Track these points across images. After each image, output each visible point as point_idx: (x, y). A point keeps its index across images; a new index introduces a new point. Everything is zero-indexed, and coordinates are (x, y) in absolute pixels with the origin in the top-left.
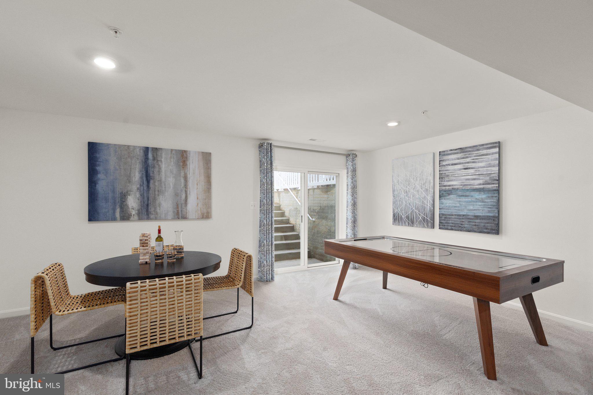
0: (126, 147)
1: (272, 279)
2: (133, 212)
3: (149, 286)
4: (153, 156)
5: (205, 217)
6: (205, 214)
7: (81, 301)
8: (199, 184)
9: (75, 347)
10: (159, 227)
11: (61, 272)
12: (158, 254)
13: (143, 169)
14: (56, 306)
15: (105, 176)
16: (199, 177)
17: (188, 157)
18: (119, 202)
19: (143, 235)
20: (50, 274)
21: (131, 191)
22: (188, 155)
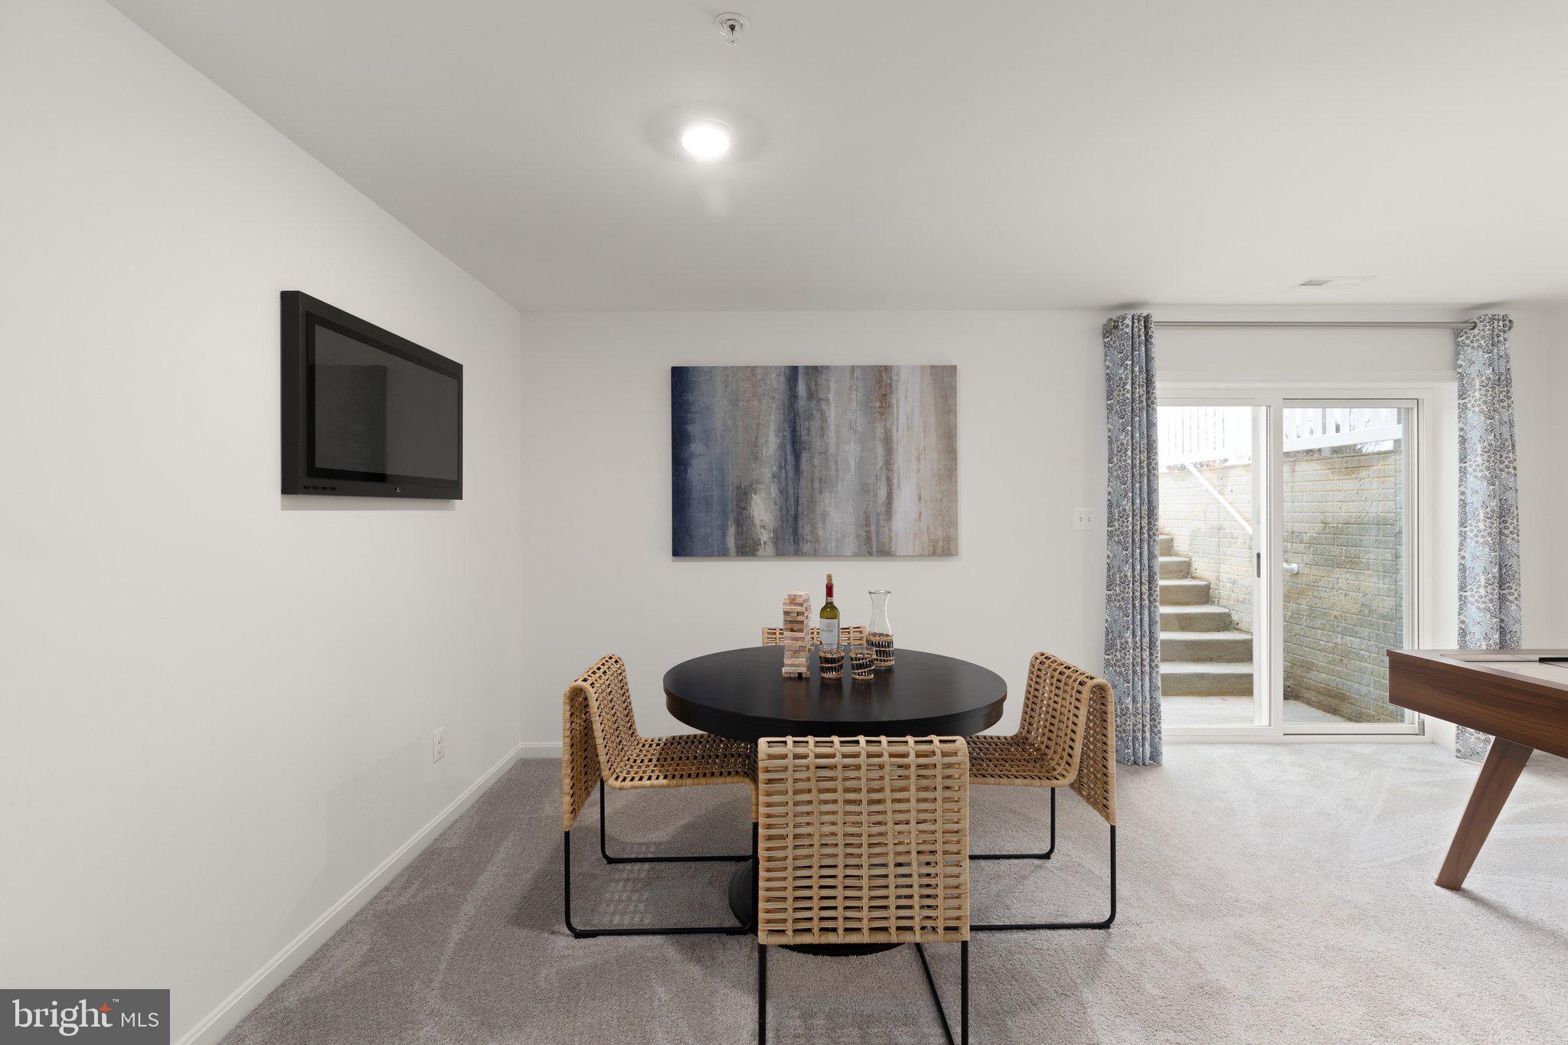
0: (749, 370)
1: (1155, 757)
2: (765, 536)
3: (815, 758)
4: (809, 389)
5: (939, 550)
6: (941, 544)
7: (657, 756)
8: (922, 457)
9: (647, 866)
10: (829, 577)
11: (620, 678)
12: (829, 656)
13: (786, 425)
14: (610, 763)
15: (704, 447)
16: (922, 437)
17: (894, 383)
18: (733, 510)
19: (793, 600)
20: (598, 685)
21: (758, 482)
22: (894, 378)
